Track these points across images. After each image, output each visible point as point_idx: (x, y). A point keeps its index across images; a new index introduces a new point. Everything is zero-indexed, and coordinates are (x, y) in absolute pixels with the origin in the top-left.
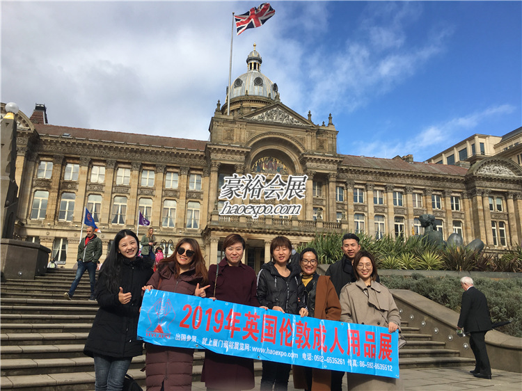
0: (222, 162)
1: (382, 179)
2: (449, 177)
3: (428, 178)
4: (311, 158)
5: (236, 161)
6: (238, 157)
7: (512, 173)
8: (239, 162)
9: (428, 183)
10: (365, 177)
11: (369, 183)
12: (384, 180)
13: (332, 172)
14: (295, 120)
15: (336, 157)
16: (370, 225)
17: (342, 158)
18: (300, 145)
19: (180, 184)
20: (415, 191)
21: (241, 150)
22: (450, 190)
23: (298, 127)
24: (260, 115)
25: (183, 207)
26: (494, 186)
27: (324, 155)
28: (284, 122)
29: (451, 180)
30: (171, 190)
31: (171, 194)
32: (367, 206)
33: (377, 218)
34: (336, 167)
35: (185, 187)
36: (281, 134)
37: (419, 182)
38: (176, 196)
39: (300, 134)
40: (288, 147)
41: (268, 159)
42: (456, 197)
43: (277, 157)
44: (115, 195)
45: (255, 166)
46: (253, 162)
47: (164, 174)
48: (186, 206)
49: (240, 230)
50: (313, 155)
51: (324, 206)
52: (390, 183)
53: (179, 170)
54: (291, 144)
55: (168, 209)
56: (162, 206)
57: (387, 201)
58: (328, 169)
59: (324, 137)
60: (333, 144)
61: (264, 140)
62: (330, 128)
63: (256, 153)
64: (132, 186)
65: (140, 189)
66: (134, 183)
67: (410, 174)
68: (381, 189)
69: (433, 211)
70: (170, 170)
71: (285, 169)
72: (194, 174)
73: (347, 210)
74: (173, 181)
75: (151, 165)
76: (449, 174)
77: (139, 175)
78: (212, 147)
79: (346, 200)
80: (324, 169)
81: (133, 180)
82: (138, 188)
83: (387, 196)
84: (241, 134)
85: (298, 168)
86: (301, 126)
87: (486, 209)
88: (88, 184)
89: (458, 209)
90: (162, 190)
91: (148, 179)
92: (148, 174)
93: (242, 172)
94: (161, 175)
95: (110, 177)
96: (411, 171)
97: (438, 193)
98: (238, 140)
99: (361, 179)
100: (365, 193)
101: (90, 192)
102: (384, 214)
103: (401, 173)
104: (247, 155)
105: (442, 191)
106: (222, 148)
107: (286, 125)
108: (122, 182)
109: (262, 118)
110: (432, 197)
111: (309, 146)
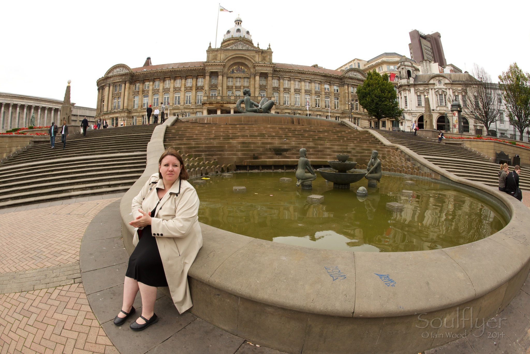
0: (211, 71)
1: (299, 75)
2: (333, 76)
3: (322, 76)
4: (258, 65)
5: (218, 69)
6: (219, 67)
7: (362, 76)
8: (220, 69)
9: (323, 78)
10: (290, 74)
11: (291, 77)
12: (300, 76)
13: (270, 72)
14: (249, 47)
15: (271, 64)
16: (292, 98)
17: (275, 64)
18: (252, 59)
19: (193, 83)
20: (316, 82)
21: (220, 64)
22: (334, 82)
23: (250, 50)
25: (194, 94)
26: (353, 82)
27: (265, 63)
28: (244, 48)
29: (334, 78)
30: (189, 87)
31: (189, 89)
32: (290, 89)
33: (296, 94)
34: (272, 69)
35: (195, 85)
36: (242, 54)
37: (318, 77)
38: (191, 89)
39: (253, 54)
40: (247, 61)
41: (238, 67)
42: (337, 86)
43: (242, 65)
44: (164, 93)
45: (230, 71)
46: (229, 69)
47: (185, 80)
48: (196, 94)
49: (218, 103)
50: (259, 63)
51: (267, 89)
52: (303, 77)
53: (192, 77)
54: (248, 59)
55: (188, 96)
56: (184, 95)
57: (301, 86)
58: (268, 70)
59: (266, 55)
60: (270, 58)
61: (234, 58)
62: (269, 51)
63: (230, 64)
64: (171, 88)
65: (175, 88)
66: (172, 86)
67: (313, 73)
68: (298, 80)
69: (325, 92)
70: (188, 77)
71: (247, 71)
72: (199, 78)
73: (280, 91)
74: (190, 82)
75: (179, 77)
76: (333, 75)
77: (174, 82)
78: (206, 64)
79: (279, 85)
80: (264, 70)
81: (171, 85)
82: (174, 88)
83: (301, 84)
84: (222, 56)
85: (252, 70)
86: (253, 50)
87: (349, 92)
88: (153, 90)
89: (337, 92)
90: (185, 87)
91: (178, 83)
92: (178, 81)
93: (222, 74)
94: (184, 80)
95: (161, 85)
96: (314, 72)
97: (328, 83)
98: (219, 59)
99: (288, 75)
100: (289, 82)
101: (154, 93)
102: (300, 93)
103: (309, 73)
104: (224, 66)
105: (330, 82)
106: (210, 64)
107: (245, 50)
108: (167, 86)
109: (232, 47)
110: (325, 85)
111: (257, 59)
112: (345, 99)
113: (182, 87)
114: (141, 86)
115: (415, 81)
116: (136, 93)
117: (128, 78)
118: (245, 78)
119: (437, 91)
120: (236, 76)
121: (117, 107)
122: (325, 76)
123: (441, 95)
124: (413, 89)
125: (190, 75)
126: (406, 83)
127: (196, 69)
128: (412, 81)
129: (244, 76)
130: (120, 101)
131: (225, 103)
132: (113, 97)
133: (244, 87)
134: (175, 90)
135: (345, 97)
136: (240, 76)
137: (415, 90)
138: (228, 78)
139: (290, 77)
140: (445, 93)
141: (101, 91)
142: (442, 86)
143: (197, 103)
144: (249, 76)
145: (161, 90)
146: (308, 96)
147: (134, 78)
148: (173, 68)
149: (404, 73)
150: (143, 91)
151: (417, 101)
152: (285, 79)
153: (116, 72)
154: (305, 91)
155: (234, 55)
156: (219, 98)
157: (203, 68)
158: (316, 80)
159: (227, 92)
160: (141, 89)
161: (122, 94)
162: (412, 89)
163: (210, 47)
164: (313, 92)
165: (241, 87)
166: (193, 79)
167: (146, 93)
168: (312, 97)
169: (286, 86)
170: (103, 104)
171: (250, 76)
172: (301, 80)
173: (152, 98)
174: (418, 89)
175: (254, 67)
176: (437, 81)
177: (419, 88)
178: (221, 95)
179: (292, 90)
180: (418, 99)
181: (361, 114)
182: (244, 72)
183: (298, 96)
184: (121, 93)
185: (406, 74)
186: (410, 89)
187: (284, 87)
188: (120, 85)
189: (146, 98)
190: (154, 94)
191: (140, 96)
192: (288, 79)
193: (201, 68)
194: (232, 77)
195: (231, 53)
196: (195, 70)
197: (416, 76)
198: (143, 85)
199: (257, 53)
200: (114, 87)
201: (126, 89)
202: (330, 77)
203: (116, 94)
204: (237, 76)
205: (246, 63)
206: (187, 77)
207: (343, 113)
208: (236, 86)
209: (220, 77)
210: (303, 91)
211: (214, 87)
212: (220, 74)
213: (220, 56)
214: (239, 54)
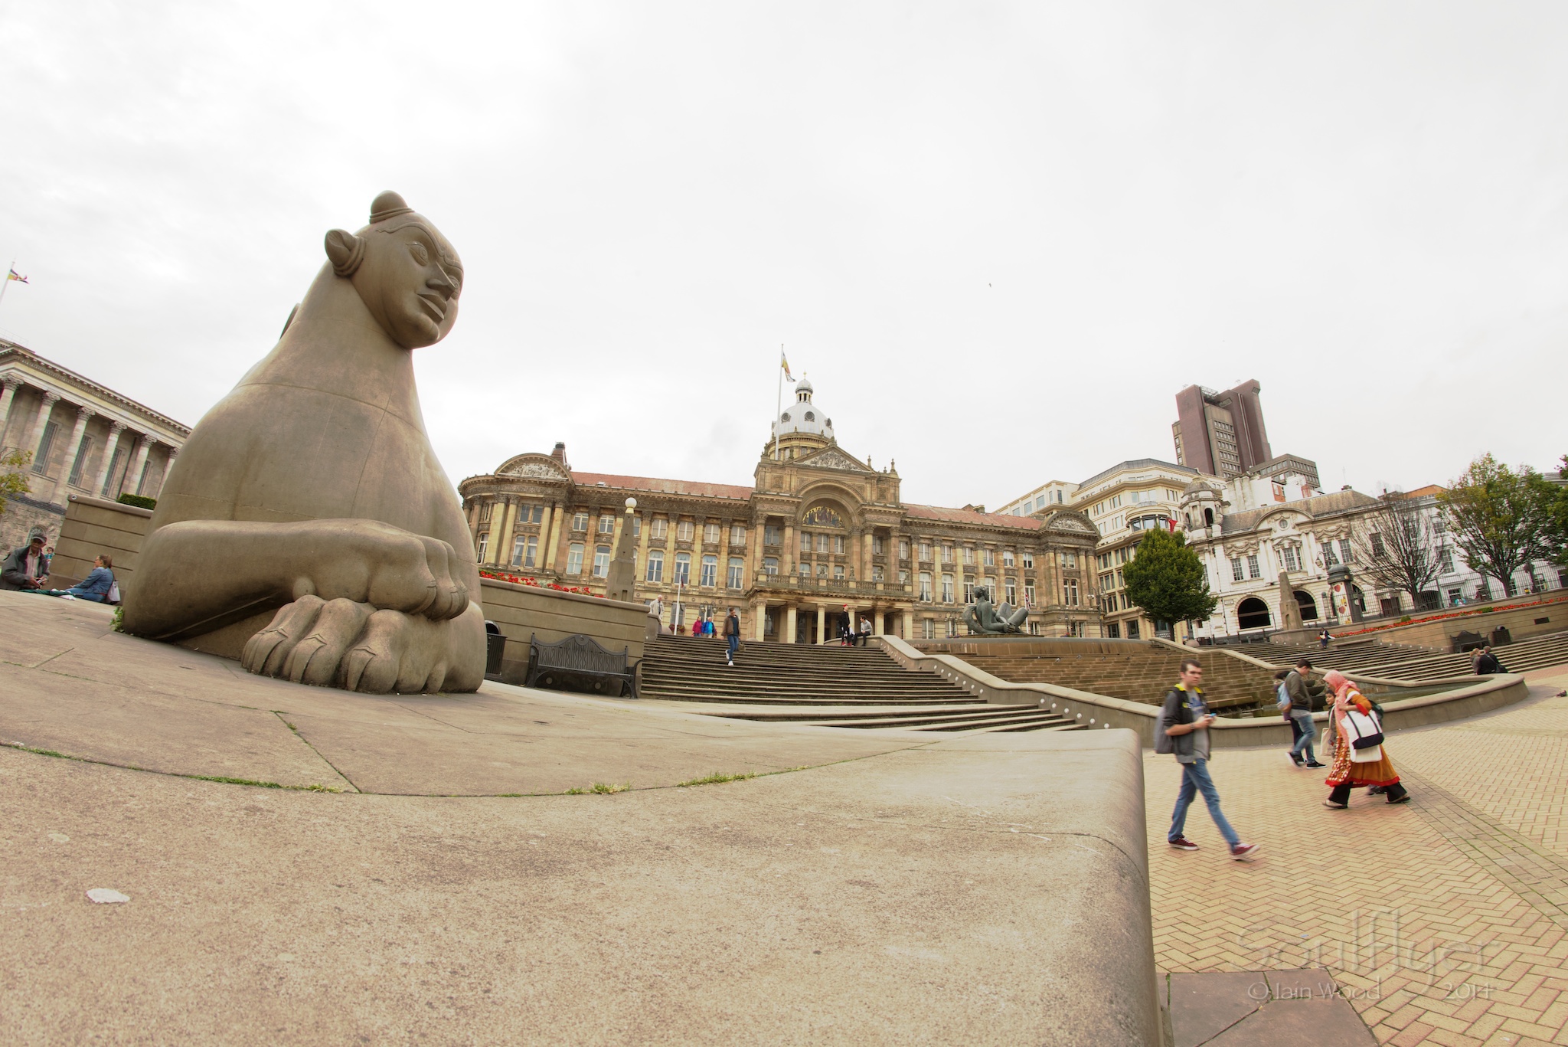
0: (770, 514)
1: (951, 532)
2: (1022, 531)
3: (999, 533)
4: (869, 510)
5: (785, 512)
6: (787, 508)
7: (1083, 527)
8: (789, 513)
9: (1000, 537)
10: (932, 530)
11: (935, 538)
12: (953, 535)
13: (895, 526)
14: (852, 465)
15: (899, 509)
16: (937, 585)
17: (903, 508)
18: (859, 494)
19: (721, 537)
20: (986, 547)
21: (791, 500)
23: (855, 473)
24: (813, 460)
25: (725, 566)
27: (885, 506)
28: (841, 468)
29: (1023, 535)
30: (711, 545)
31: (711, 549)
32: (934, 564)
33: (944, 577)
34: (899, 520)
35: (727, 541)
36: (837, 481)
37: (991, 536)
38: (716, 552)
39: (859, 482)
40: (844, 496)
41: (823, 510)
42: (1029, 553)
43: (831, 507)
44: (650, 549)
45: (808, 518)
46: (804, 513)
47: (704, 527)
48: (728, 564)
49: (791, 592)
50: (873, 505)
51: (886, 564)
52: (959, 537)
53: (719, 522)
54: (848, 494)
55: (708, 565)
56: (700, 562)
57: (955, 558)
58: (890, 522)
59: (885, 486)
60: (895, 494)
61: (817, 488)
62: (893, 476)
63: (808, 503)
64: (669, 540)
65: (679, 545)
66: (672, 537)
67: (981, 527)
68: (949, 544)
69: (1005, 570)
70: (711, 521)
71: (842, 521)
72: (736, 526)
73: (911, 569)
74: (713, 534)
75: (689, 516)
76: (1022, 529)
77: (677, 527)
78: (754, 495)
79: (910, 557)
80: (884, 522)
81: (670, 533)
82: (675, 542)
83: (956, 552)
84: (792, 481)
85: (856, 520)
86: (860, 474)
90: (702, 545)
91: (686, 531)
92: (686, 527)
93: (792, 525)
94: (700, 528)
96: (982, 524)
97: (1011, 549)
98: (788, 489)
99: (927, 533)
100: (931, 549)
102: (953, 574)
103: (972, 526)
104: (797, 506)
105: (1014, 546)
106: (765, 497)
108: (659, 535)
109: (816, 463)
110: (1005, 553)
111: (869, 495)
113: (695, 542)
117: (561, 495)
118: (837, 536)
120: (818, 531)
122: (1005, 533)
125: (716, 517)
127: (730, 504)
129: (835, 532)
131: (808, 595)
133: (835, 556)
134: (680, 548)
135: (1050, 579)
136: (827, 531)
138: (803, 534)
139: (932, 537)
143: (728, 585)
144: (847, 533)
145: (644, 542)
146: (970, 578)
151: (1232, 572)
152: (922, 541)
154: (964, 569)
155: (820, 481)
157: (746, 503)
158: (985, 544)
163: (767, 455)
164: (982, 570)
165: (828, 556)
166: (721, 528)
169: (924, 558)
171: (850, 533)
172: (955, 545)
175: (862, 513)
179: (938, 568)
182: (835, 522)
183: (948, 580)
187: (921, 560)
191: (589, 546)
192: (927, 541)
193: (744, 503)
194: (811, 533)
196: (728, 506)
199: (867, 480)
202: (1016, 534)
204: (821, 531)
205: (844, 502)
207: (1045, 614)
208: (818, 555)
209: (789, 532)
210: (960, 569)
211: (772, 551)
212: (787, 524)
213: (788, 479)
214: (830, 481)
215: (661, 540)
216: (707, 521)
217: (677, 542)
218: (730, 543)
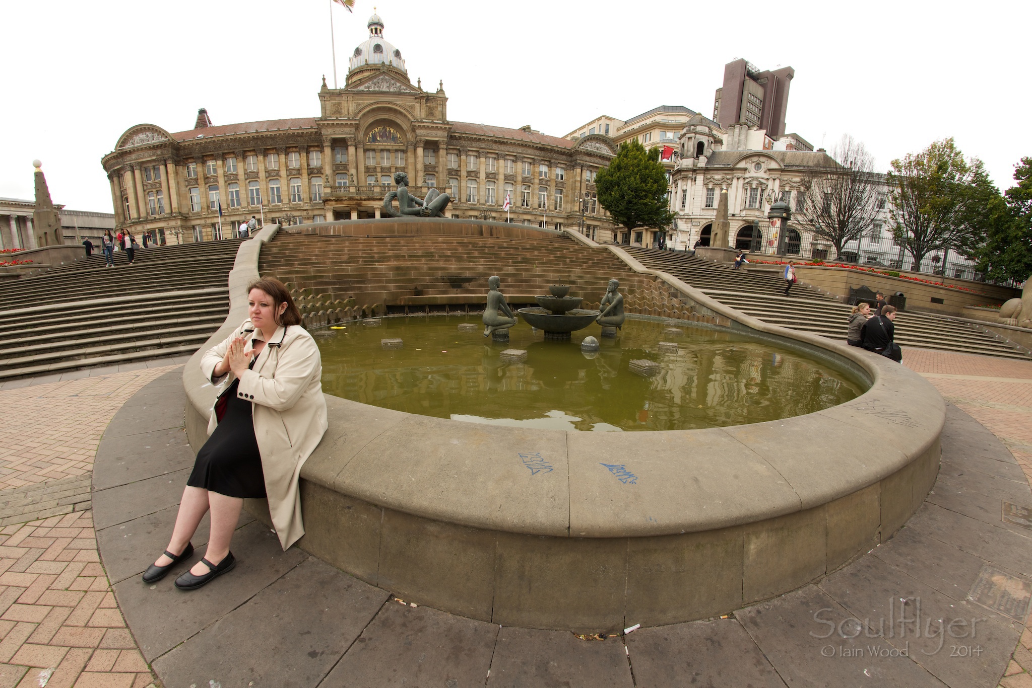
0: (333, 137)
1: (495, 146)
2: (556, 149)
3: (537, 148)
4: (419, 125)
5: (346, 133)
6: (347, 130)
7: (609, 151)
8: (349, 134)
9: (538, 153)
10: (478, 144)
11: (481, 150)
12: (496, 148)
13: (442, 139)
14: (403, 87)
15: (445, 124)
16: (481, 190)
17: (451, 125)
18: (409, 113)
19: (301, 162)
20: (526, 160)
21: (350, 122)
22: (557, 161)
23: (405, 94)
24: (366, 85)
25: (307, 183)
26: (593, 161)
27: (432, 122)
28: (391, 90)
29: (558, 152)
30: (294, 169)
31: (295, 172)
32: (479, 172)
33: (488, 183)
34: (446, 134)
35: (306, 164)
36: (390, 103)
37: (530, 151)
38: (299, 174)
39: (410, 101)
40: (399, 116)
41: (383, 129)
42: (562, 168)
43: (390, 126)
44: (248, 181)
45: (369, 137)
46: (366, 134)
47: (285, 155)
48: (309, 182)
50: (422, 122)
51: (437, 172)
52: (502, 151)
53: (297, 150)
54: (401, 113)
55: (294, 186)
56: (288, 185)
57: (498, 168)
58: (439, 136)
59: (434, 104)
60: (442, 112)
61: (373, 110)
62: (441, 95)
63: (367, 124)
64: (260, 171)
66: (261, 168)
67: (521, 143)
68: (494, 156)
69: (540, 180)
70: (291, 150)
71: (400, 138)
72: (312, 151)
73: (460, 176)
74: (295, 161)
75: (273, 149)
76: (557, 147)
77: (264, 160)
78: (321, 123)
79: (460, 166)
80: (433, 136)
81: (260, 165)
82: (266, 172)
83: (498, 163)
84: (350, 107)
85: (409, 135)
86: (410, 94)
87: (583, 181)
88: (225, 175)
89: (562, 179)
90: (287, 170)
91: (273, 161)
92: (272, 158)
93: (354, 144)
94: (283, 157)
95: (240, 165)
96: (522, 140)
97: (546, 163)
98: (346, 113)
99: (474, 146)
100: (478, 160)
101: (228, 182)
102: (495, 181)
103: (513, 142)
104: (357, 127)
105: (550, 161)
106: (330, 122)
107: (394, 94)
108: (252, 168)
109: (369, 87)
110: (541, 166)
111: (418, 112)
112: (575, 192)
113: (281, 169)
114: (200, 169)
115: (708, 162)
116: (193, 183)
117: (168, 153)
118: (397, 151)
119: (747, 183)
120: (380, 147)
121: (157, 209)
122: (542, 149)
123: (756, 190)
124: (703, 177)
125: (294, 145)
126: (691, 166)
127: (303, 133)
128: (702, 162)
129: (395, 148)
130: (162, 198)
131: (365, 200)
132: (144, 191)
133: (396, 168)
134: (270, 175)
135: (575, 189)
136: (388, 147)
137: (705, 179)
138: (366, 151)
139: (478, 149)
140: (764, 186)
141: (115, 179)
142: (761, 174)
143: (313, 199)
144: (404, 148)
145: (241, 176)
146: (510, 185)
147: (182, 152)
148: (257, 132)
149: (691, 147)
150: (206, 178)
151: (704, 199)
152: (470, 153)
153: (139, 140)
154: (505, 177)
155: (374, 103)
156: (352, 190)
157: (316, 130)
158: (525, 157)
159: (366, 179)
160: (201, 175)
161: (164, 184)
162: (700, 178)
163: (324, 86)
164: (519, 179)
165: (390, 168)
166: (300, 154)
167: (213, 182)
168: (516, 188)
169: (472, 167)
170: (128, 206)
171: (407, 147)
172: (498, 157)
173: (226, 192)
174: (712, 177)
175: (414, 129)
176: (754, 164)
177: (713, 175)
178: (356, 185)
179: (482, 175)
180: (708, 195)
181: (599, 220)
182: (394, 139)
183: (492, 186)
184: (160, 183)
185: (694, 148)
186: (695, 178)
187: (468, 169)
188: (154, 166)
189: (214, 192)
190: (229, 184)
191: (202, 187)
192: (474, 153)
193: (313, 130)
194: (374, 150)
195: (367, 101)
196: (302, 135)
197: (714, 153)
198: (203, 166)
199: (417, 100)
200: (144, 172)
201: (169, 175)
202: (551, 150)
203: (152, 186)
204: (383, 147)
205: (398, 121)
206: (288, 150)
207: (568, 218)
208: (382, 168)
209: (351, 150)
210: (501, 177)
211: (341, 168)
212: (349, 143)
213: (346, 105)
214: (383, 102)
215: (254, 172)
216: (287, 151)
217: (267, 171)
218: (308, 165)
